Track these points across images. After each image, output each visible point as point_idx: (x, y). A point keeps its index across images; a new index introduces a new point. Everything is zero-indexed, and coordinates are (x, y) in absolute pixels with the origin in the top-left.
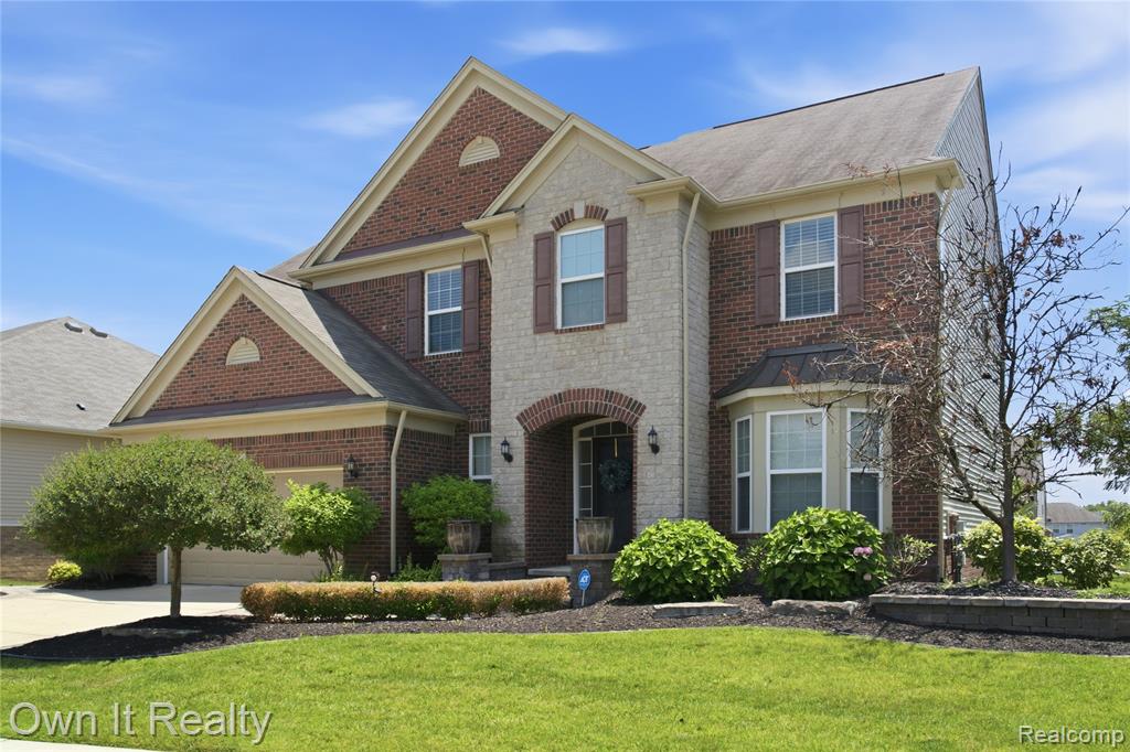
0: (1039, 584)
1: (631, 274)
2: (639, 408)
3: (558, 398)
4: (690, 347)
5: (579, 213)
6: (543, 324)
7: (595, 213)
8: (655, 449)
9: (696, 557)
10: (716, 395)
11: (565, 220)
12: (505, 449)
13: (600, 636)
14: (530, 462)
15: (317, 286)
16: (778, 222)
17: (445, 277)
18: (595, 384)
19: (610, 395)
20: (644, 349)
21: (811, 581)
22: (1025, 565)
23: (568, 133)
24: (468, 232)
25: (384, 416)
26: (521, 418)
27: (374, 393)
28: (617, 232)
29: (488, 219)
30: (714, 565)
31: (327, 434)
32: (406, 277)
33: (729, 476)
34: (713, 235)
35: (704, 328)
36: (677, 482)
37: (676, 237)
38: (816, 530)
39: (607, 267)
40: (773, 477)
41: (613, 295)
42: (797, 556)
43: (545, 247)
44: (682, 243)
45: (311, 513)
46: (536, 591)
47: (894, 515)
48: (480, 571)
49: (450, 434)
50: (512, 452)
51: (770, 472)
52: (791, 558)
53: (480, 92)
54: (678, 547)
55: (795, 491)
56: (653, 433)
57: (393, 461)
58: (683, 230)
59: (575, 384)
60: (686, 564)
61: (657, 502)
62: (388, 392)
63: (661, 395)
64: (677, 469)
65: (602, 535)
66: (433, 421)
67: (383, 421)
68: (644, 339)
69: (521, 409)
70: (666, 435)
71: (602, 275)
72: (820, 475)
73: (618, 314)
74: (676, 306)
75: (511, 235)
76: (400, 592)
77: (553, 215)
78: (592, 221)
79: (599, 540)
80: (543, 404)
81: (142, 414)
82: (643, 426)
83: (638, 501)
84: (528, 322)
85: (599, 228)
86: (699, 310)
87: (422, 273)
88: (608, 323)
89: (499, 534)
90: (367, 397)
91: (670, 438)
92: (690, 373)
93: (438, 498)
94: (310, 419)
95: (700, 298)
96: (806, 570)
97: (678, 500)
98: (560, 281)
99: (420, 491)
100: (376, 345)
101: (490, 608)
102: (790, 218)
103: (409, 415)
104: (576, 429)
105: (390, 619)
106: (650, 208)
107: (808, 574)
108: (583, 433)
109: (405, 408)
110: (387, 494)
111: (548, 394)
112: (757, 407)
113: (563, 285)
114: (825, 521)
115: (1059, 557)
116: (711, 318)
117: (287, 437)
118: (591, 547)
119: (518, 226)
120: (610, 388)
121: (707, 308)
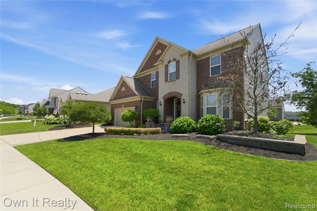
0: (264, 133)
1: (180, 70)
2: (182, 95)
3: (169, 94)
4: (191, 83)
5: (172, 60)
6: (166, 80)
7: (174, 60)
8: (184, 103)
9: (185, 124)
10: (198, 92)
11: (169, 62)
12: (160, 103)
13: (161, 141)
14: (164, 106)
15: (137, 78)
16: (209, 57)
17: (154, 74)
18: (174, 91)
19: (177, 93)
20: (182, 84)
21: (206, 130)
22: (263, 128)
23: (170, 46)
24: (155, 66)
25: (140, 98)
26: (163, 98)
27: (138, 94)
28: (178, 63)
29: (158, 63)
30: (189, 126)
31: (133, 102)
32: (149, 75)
33: (200, 108)
34: (197, 61)
35: (195, 79)
36: (188, 109)
37: (188, 62)
38: (208, 119)
39: (176, 69)
40: (207, 108)
41: (177, 75)
42: (203, 125)
43: (167, 67)
44: (189, 63)
45: (126, 115)
46: (154, 130)
47: (233, 115)
48: (152, 125)
49: (153, 101)
50: (162, 104)
51: (206, 107)
52: (202, 125)
53: (159, 42)
54: (182, 122)
55: (212, 111)
56: (184, 100)
57: (142, 106)
58: (189, 60)
59: (172, 91)
60: (182, 126)
61: (185, 113)
62: (141, 94)
63: (185, 92)
64: (188, 106)
65: (170, 120)
66: (150, 99)
67: (139, 99)
68: (182, 82)
69: (163, 96)
70: (186, 100)
71: (175, 71)
72: (216, 107)
73: (178, 78)
74: (188, 75)
75: (162, 65)
76: (128, 130)
77: (168, 61)
78: (174, 61)
79: (170, 121)
80: (166, 95)
81: (112, 99)
82: (182, 98)
83: (181, 113)
84: (164, 81)
85: (175, 62)
86: (194, 76)
87: (150, 74)
88: (176, 79)
89: (159, 118)
90: (138, 95)
91: (187, 101)
92: (191, 88)
93: (148, 112)
94: (130, 99)
95: (194, 74)
96: (205, 128)
97: (188, 113)
98: (169, 73)
99: (145, 111)
100: (144, 87)
101: (145, 133)
102: (212, 56)
103: (144, 98)
104: (175, 99)
105: (122, 135)
106: (183, 57)
107: (205, 129)
108: (176, 100)
109: (143, 97)
110: (141, 112)
111: (167, 93)
112: (204, 94)
113: (170, 73)
114: (210, 117)
115: (273, 126)
116: (197, 77)
117: (128, 102)
118: (168, 122)
119: (162, 64)
120: (177, 91)
121: (196, 75)
